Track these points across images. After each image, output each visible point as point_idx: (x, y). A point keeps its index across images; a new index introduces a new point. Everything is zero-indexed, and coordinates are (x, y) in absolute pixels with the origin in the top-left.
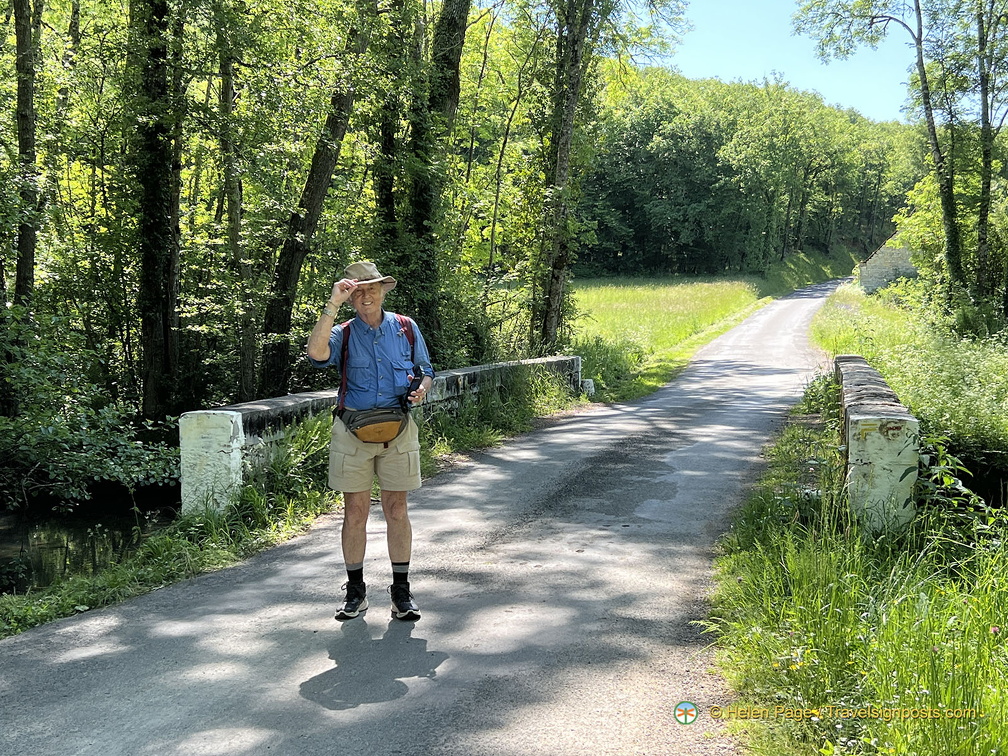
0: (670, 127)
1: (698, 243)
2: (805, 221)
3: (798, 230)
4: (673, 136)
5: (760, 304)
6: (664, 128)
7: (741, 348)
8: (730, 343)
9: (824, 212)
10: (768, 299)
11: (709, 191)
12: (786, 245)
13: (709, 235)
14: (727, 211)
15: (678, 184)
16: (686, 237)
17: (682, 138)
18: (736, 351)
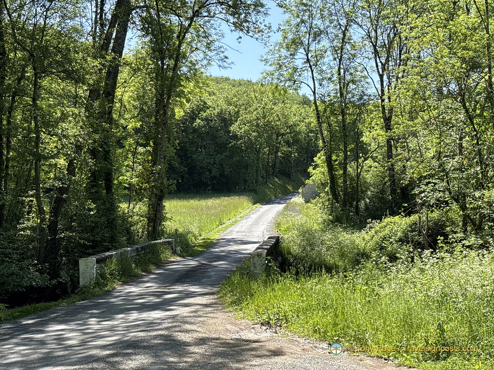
0: (205, 114)
1: (221, 175)
2: (278, 161)
3: (274, 166)
4: (206, 119)
5: (253, 208)
6: (202, 115)
7: (241, 232)
8: (237, 230)
9: (287, 156)
10: (258, 205)
11: (227, 148)
12: (268, 175)
13: (227, 170)
14: (236, 158)
15: (210, 144)
16: (215, 172)
17: (211, 121)
18: (239, 234)
